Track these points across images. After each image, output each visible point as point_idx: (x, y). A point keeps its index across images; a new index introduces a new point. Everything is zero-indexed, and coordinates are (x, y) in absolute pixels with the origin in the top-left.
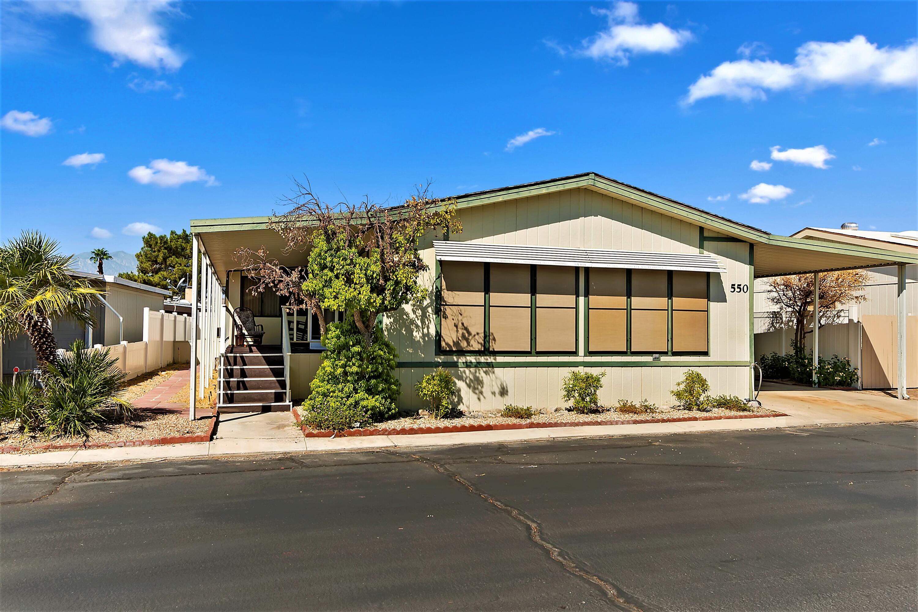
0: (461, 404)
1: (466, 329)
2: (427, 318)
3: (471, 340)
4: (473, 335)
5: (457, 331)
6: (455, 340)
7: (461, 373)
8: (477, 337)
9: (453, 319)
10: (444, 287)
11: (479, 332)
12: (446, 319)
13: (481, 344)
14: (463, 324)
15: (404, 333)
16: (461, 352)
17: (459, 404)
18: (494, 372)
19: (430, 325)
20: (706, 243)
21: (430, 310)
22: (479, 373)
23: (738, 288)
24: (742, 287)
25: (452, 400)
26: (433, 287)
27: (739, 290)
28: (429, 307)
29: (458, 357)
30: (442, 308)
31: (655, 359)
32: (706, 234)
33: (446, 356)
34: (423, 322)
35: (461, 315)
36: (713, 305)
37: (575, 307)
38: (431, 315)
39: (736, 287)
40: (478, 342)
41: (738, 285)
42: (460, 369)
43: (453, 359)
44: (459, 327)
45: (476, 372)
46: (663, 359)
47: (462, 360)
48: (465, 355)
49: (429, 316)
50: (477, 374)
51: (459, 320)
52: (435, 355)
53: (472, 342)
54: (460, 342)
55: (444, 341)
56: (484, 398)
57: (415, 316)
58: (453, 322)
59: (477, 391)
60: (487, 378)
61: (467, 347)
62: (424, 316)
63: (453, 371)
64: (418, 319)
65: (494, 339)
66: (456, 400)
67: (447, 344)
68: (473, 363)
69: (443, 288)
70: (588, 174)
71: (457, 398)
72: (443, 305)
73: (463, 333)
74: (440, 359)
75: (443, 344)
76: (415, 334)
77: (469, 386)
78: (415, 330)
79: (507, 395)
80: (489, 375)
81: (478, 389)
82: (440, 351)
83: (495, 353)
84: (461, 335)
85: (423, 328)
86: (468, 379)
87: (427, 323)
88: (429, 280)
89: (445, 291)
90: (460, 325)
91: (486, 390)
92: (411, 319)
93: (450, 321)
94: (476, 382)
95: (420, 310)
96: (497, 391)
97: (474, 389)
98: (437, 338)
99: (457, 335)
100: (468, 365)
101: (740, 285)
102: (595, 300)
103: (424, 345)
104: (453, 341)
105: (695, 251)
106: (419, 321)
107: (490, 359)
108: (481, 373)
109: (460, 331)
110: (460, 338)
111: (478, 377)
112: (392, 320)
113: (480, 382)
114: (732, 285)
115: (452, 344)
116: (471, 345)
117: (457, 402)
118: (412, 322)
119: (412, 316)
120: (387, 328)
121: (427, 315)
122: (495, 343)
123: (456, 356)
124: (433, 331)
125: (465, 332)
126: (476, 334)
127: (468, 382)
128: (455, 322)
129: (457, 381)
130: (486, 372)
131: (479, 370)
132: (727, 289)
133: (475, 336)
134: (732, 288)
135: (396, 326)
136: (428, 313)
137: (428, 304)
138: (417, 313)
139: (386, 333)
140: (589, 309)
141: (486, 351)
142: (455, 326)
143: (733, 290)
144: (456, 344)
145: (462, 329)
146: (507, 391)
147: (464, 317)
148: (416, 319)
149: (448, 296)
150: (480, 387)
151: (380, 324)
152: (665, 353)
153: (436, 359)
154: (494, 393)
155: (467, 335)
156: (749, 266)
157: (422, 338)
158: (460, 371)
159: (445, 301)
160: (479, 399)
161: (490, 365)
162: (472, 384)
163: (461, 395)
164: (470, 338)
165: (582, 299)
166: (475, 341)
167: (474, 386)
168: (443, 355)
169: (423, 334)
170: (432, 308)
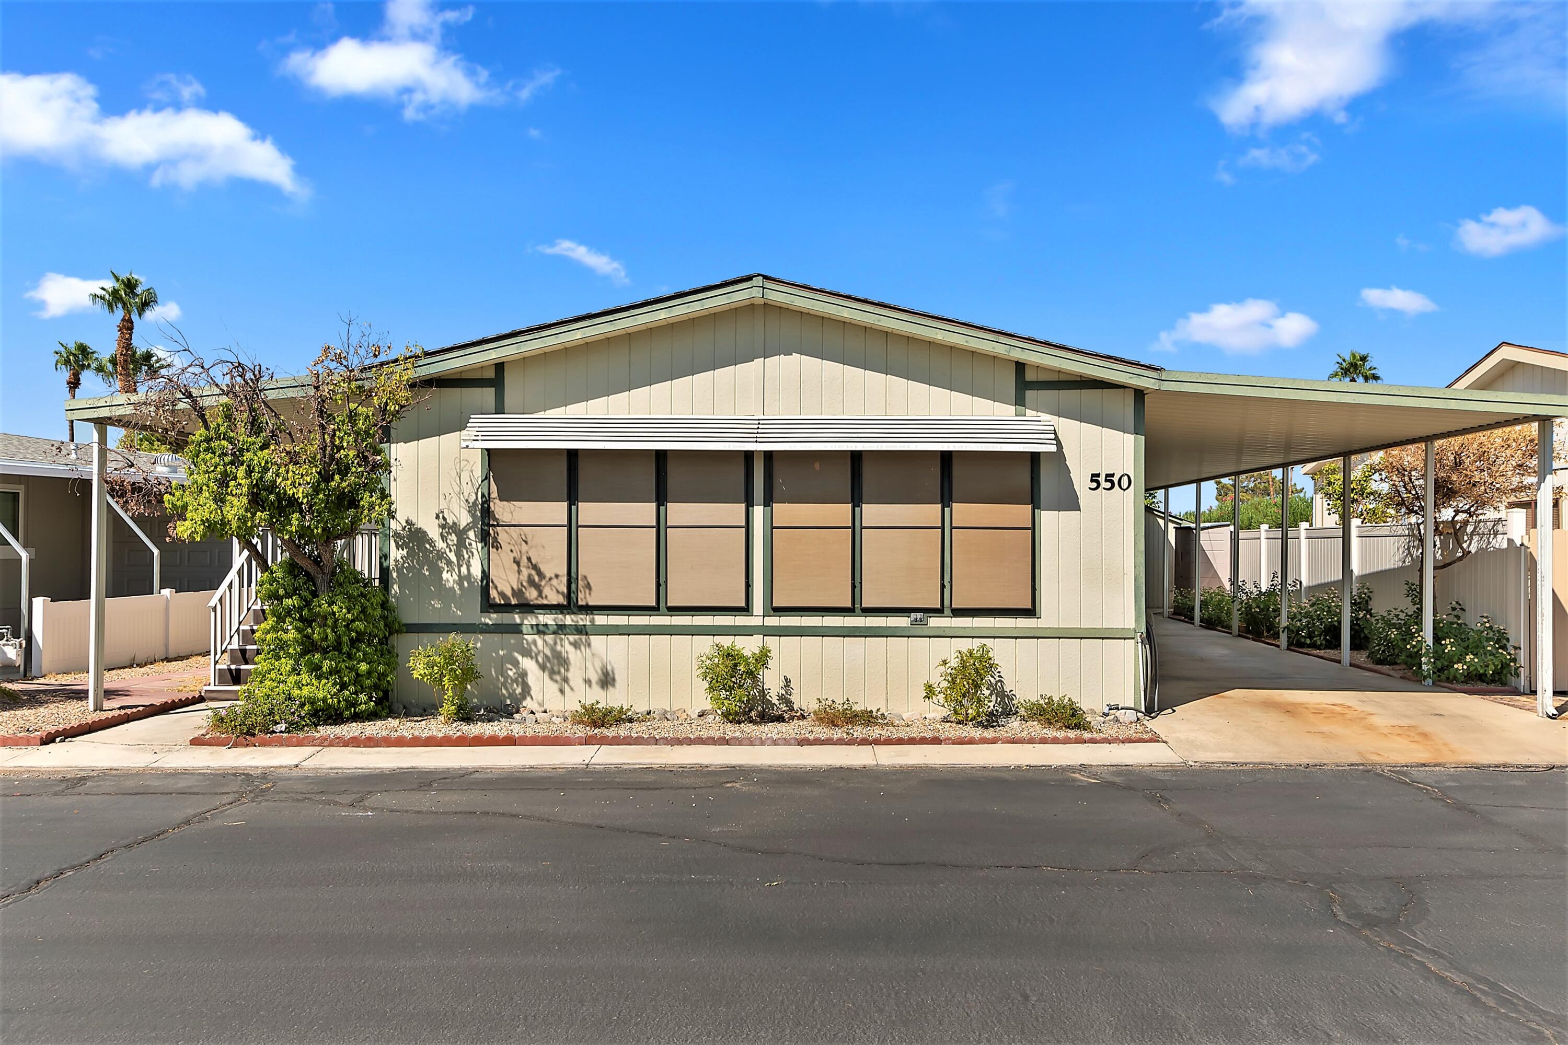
0: (529, 698)
1: (535, 567)
2: (466, 548)
3: (544, 587)
4: (547, 579)
5: (519, 572)
6: (515, 587)
7: (528, 643)
8: (554, 582)
9: (512, 551)
10: (494, 494)
11: (559, 573)
12: (497, 550)
13: (563, 594)
14: (529, 559)
15: (427, 573)
16: (527, 608)
17: (525, 698)
18: (589, 645)
19: (471, 560)
20: (1030, 394)
21: (471, 534)
22: (562, 646)
23: (1106, 481)
24: (1116, 479)
25: (511, 691)
26: (477, 494)
27: (1109, 485)
28: (469, 529)
29: (521, 615)
30: (491, 532)
31: (915, 622)
32: (1030, 376)
33: (500, 614)
34: (459, 555)
35: (526, 542)
36: (1048, 519)
37: (743, 524)
38: (474, 544)
39: (1102, 479)
40: (558, 592)
41: (1107, 475)
42: (525, 636)
43: (514, 618)
44: (521, 564)
45: (555, 643)
46: (935, 622)
47: (530, 620)
48: (534, 613)
49: (470, 544)
50: (559, 648)
51: (523, 552)
52: (481, 612)
53: (547, 591)
54: (524, 590)
55: (496, 588)
56: (572, 689)
57: (446, 544)
58: (512, 555)
59: (558, 678)
60: (577, 655)
61: (536, 599)
62: (461, 544)
63: (512, 639)
64: (451, 551)
65: (589, 586)
66: (519, 691)
67: (502, 595)
68: (550, 628)
69: (492, 496)
70: (749, 278)
71: (520, 687)
72: (493, 525)
73: (530, 576)
74: (490, 619)
75: (493, 593)
76: (445, 575)
77: (543, 667)
78: (446, 569)
79: (613, 686)
80: (580, 649)
81: (559, 673)
82: (488, 605)
83: (589, 609)
84: (526, 579)
85: (460, 566)
86: (542, 654)
87: (466, 556)
88: (470, 483)
89: (497, 501)
90: (524, 561)
91: (575, 675)
92: (438, 551)
93: (507, 553)
94: (556, 661)
95: (453, 535)
96: (594, 678)
97: (552, 673)
98: (485, 582)
99: (519, 578)
100: (541, 630)
101: (1113, 475)
102: (787, 512)
103: (461, 596)
104: (513, 589)
105: (1006, 410)
106: (453, 553)
107: (583, 620)
108: (566, 645)
109: (525, 572)
110: (525, 584)
111: (560, 653)
112: (405, 552)
113: (564, 662)
114: (1093, 475)
115: (509, 593)
116: (544, 596)
117: (520, 694)
118: (441, 555)
119: (440, 545)
120: (396, 566)
121: (467, 544)
122: (590, 594)
123: (517, 613)
124: (476, 571)
125: (533, 572)
126: (553, 576)
127: (540, 660)
128: (515, 554)
129: (520, 658)
130: (574, 644)
131: (561, 640)
132: (1081, 483)
133: (551, 579)
134: (1092, 481)
135: (413, 563)
136: (467, 540)
137: (468, 524)
138: (448, 541)
139: (395, 575)
140: (773, 528)
141: (570, 605)
142: (514, 562)
143: (1094, 485)
144: (518, 593)
145: (529, 567)
146: (614, 680)
147: (531, 547)
148: (448, 550)
149: (502, 510)
150: (563, 670)
151: (385, 560)
152: (939, 612)
153: (483, 619)
154: (588, 682)
155: (537, 578)
156: (1132, 437)
157: (458, 584)
158: (526, 640)
159: (496, 519)
160: (562, 691)
161: (580, 630)
162: (548, 665)
163: (527, 684)
164: (543, 583)
165: (758, 511)
166: (552, 589)
167: (552, 668)
168: (495, 612)
169: (459, 575)
170: (475, 531)
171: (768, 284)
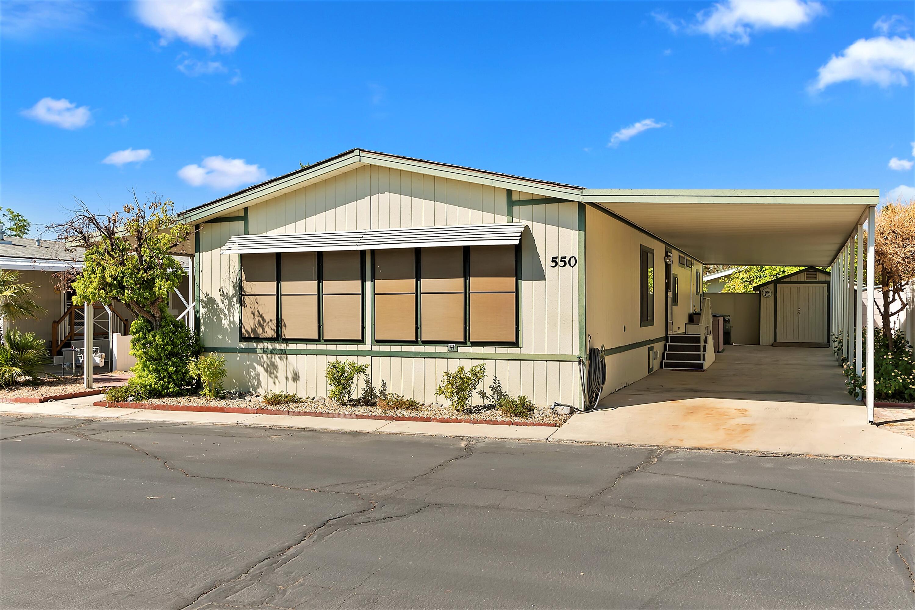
0: (260, 388)
1: (261, 316)
2: (232, 307)
3: (265, 327)
4: (267, 322)
5: (254, 318)
6: (253, 327)
7: (260, 358)
8: (270, 323)
9: (251, 308)
10: (243, 278)
11: (272, 319)
12: (245, 307)
13: (274, 330)
14: (258, 312)
15: (216, 321)
16: (258, 339)
17: (259, 388)
18: (287, 358)
19: (234, 313)
20: (516, 209)
21: (234, 299)
22: (275, 359)
23: (561, 261)
24: (567, 260)
25: (252, 383)
26: (237, 278)
27: (563, 264)
28: (234, 297)
29: (257, 343)
30: (242, 298)
31: (451, 350)
32: (515, 198)
33: (248, 343)
34: (229, 311)
35: (257, 303)
36: (526, 286)
37: (360, 292)
38: (235, 304)
39: (558, 260)
40: (272, 329)
41: (562, 258)
42: (259, 355)
43: (254, 345)
44: (255, 315)
45: (272, 357)
46: (463, 350)
47: (261, 346)
48: (262, 342)
49: (234, 305)
50: (273, 360)
51: (256, 308)
52: (239, 341)
53: (267, 329)
54: (256, 329)
55: (244, 328)
56: (279, 382)
57: (223, 305)
58: (251, 310)
59: (273, 376)
60: (282, 364)
61: (262, 333)
62: (230, 305)
63: (253, 356)
64: (225, 308)
65: (285, 326)
66: (256, 384)
67: (246, 331)
68: (269, 350)
69: (243, 279)
70: (352, 151)
71: (256, 381)
72: (243, 295)
73: (259, 320)
74: (243, 345)
75: (243, 331)
76: (223, 321)
77: (266, 371)
78: (224, 318)
79: (299, 380)
80: (283, 360)
81: (273, 373)
82: (242, 338)
83: (287, 341)
84: (257, 322)
85: (230, 316)
86: (266, 363)
87: (232, 311)
88: (234, 272)
89: (245, 281)
90: (257, 312)
91: (281, 375)
92: (220, 309)
93: (249, 308)
94: (272, 367)
95: (226, 300)
96: (290, 376)
97: (271, 373)
98: (240, 325)
99: (254, 322)
100: (265, 351)
101: (565, 258)
102: (382, 285)
103: (230, 332)
104: (251, 328)
105: (502, 220)
106: (226, 309)
107: (283, 346)
108: (276, 359)
109: (257, 319)
110: (257, 325)
111: (274, 362)
112: (206, 310)
113: (276, 367)
114: (553, 258)
115: (250, 331)
116: (265, 332)
117: (257, 385)
118: (221, 311)
119: (221, 305)
120: (203, 317)
121: (233, 305)
122: (286, 331)
123: (255, 342)
124: (237, 320)
125: (260, 319)
126: (269, 320)
127: (265, 366)
128: (252, 309)
129: (256, 366)
130: (280, 358)
131: (275, 356)
132: (546, 263)
133: (268, 323)
134: (553, 261)
135: (209, 315)
136: (233, 303)
137: (233, 294)
138: (225, 303)
139: (202, 321)
140: (375, 295)
141: (278, 338)
142: (252, 313)
143: (554, 264)
144: (254, 330)
145: (258, 316)
146: (299, 377)
147: (259, 305)
148: (224, 308)
149: (248, 287)
150: (275, 372)
151: (198, 313)
152: (464, 343)
153: (240, 345)
154: (287, 378)
155: (262, 322)
156: (577, 232)
157: (229, 326)
158: (259, 356)
159: (244, 292)
160: (274, 383)
161: (283, 352)
162: (269, 369)
163: (260, 380)
164: (265, 324)
165: (368, 284)
166: (269, 328)
167: (270, 371)
168: (245, 342)
169: (230, 321)
170: (236, 298)
171: (362, 154)
